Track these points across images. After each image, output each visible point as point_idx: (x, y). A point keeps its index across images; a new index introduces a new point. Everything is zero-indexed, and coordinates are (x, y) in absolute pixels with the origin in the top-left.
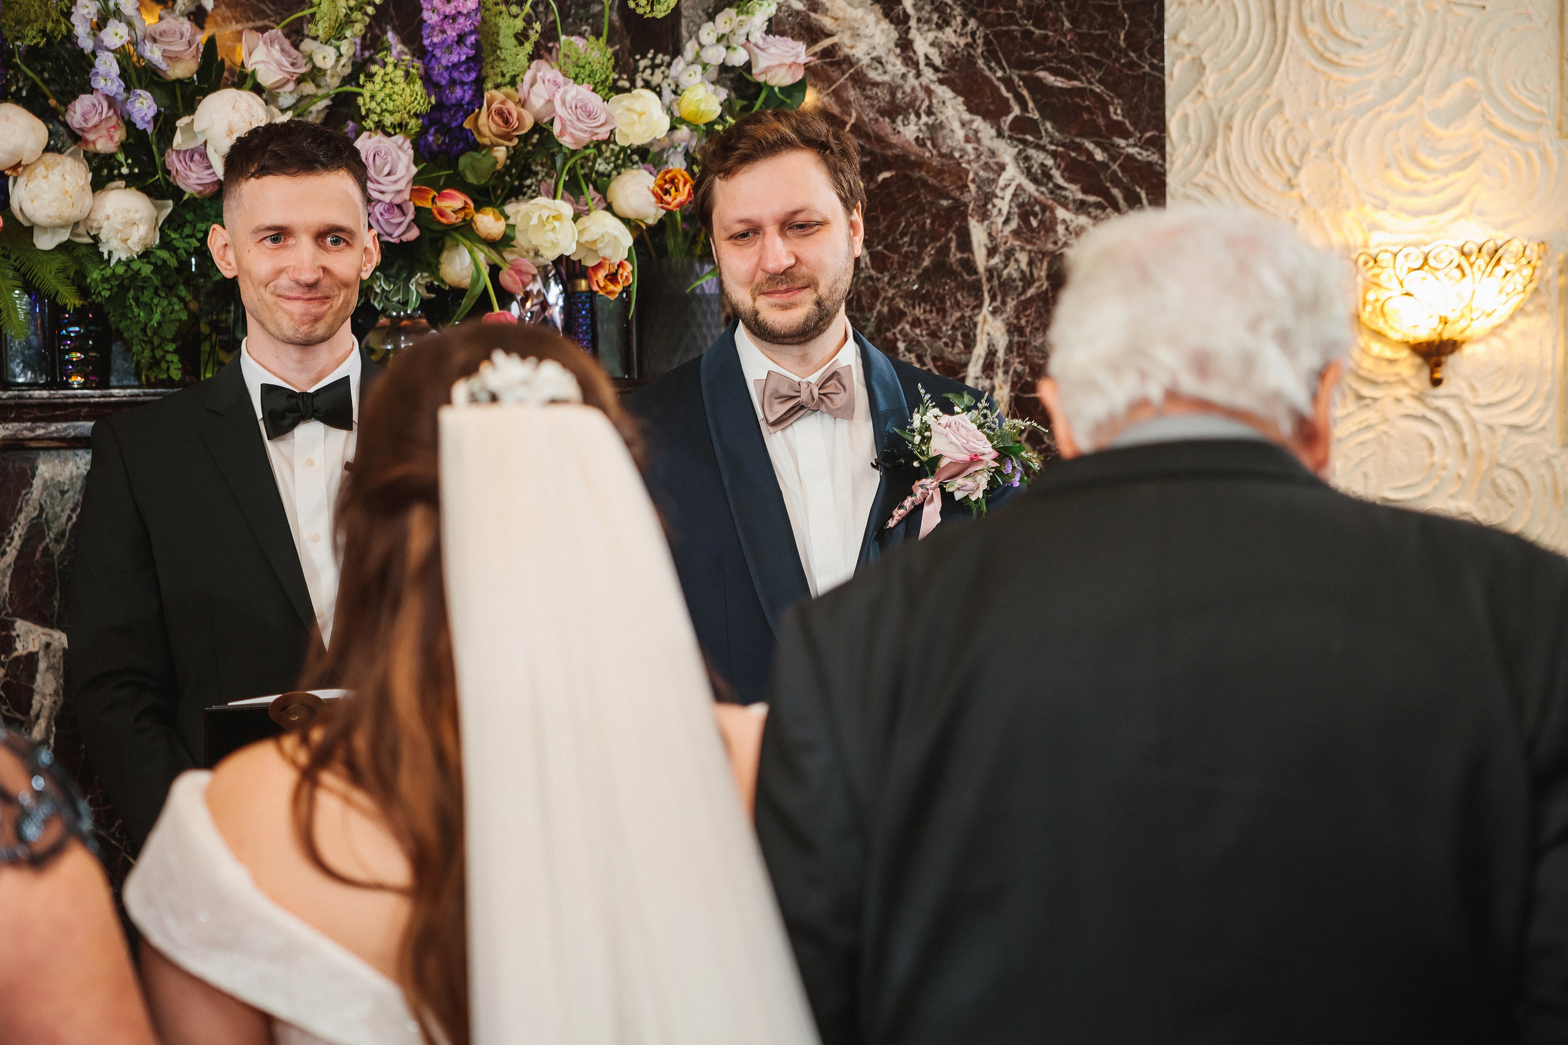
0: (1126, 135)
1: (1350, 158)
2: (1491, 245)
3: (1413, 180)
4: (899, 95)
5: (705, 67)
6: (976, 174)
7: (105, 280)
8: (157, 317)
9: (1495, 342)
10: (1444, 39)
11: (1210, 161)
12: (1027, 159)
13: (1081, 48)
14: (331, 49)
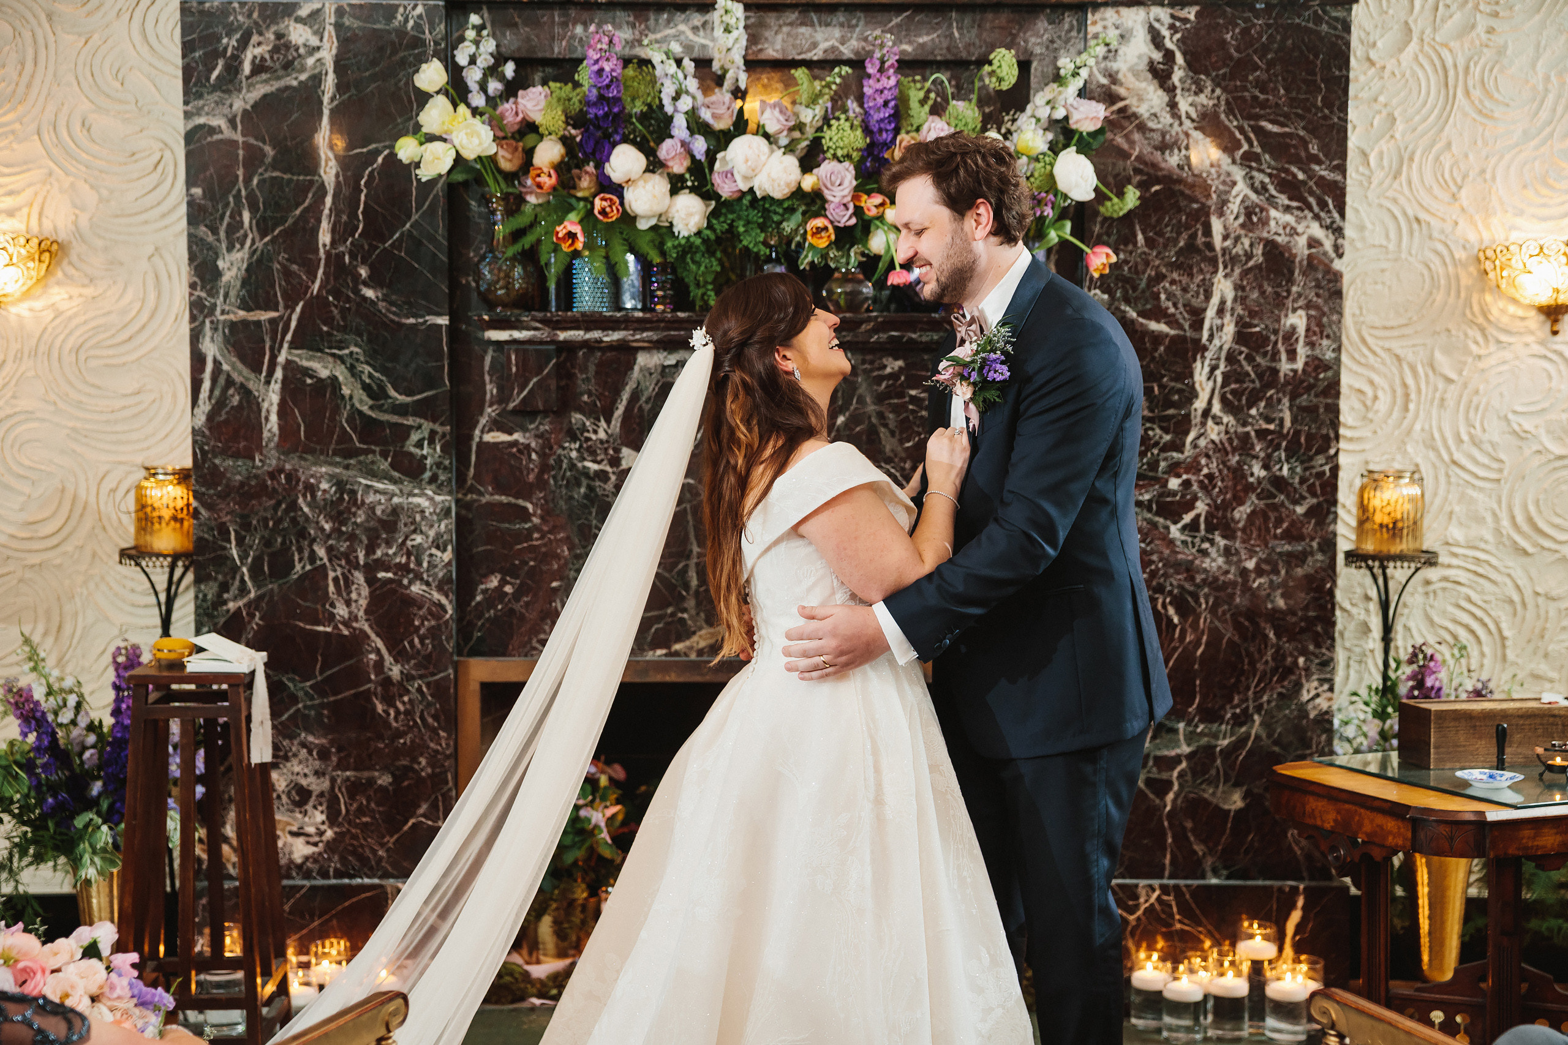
0: (1319, 162)
1: (1498, 180)
3: (1543, 197)
4: (1168, 137)
5: (1038, 120)
6: (1217, 188)
7: (675, 247)
8: (702, 268)
11: (1397, 182)
12: (1252, 178)
13: (1291, 106)
14: (809, 111)
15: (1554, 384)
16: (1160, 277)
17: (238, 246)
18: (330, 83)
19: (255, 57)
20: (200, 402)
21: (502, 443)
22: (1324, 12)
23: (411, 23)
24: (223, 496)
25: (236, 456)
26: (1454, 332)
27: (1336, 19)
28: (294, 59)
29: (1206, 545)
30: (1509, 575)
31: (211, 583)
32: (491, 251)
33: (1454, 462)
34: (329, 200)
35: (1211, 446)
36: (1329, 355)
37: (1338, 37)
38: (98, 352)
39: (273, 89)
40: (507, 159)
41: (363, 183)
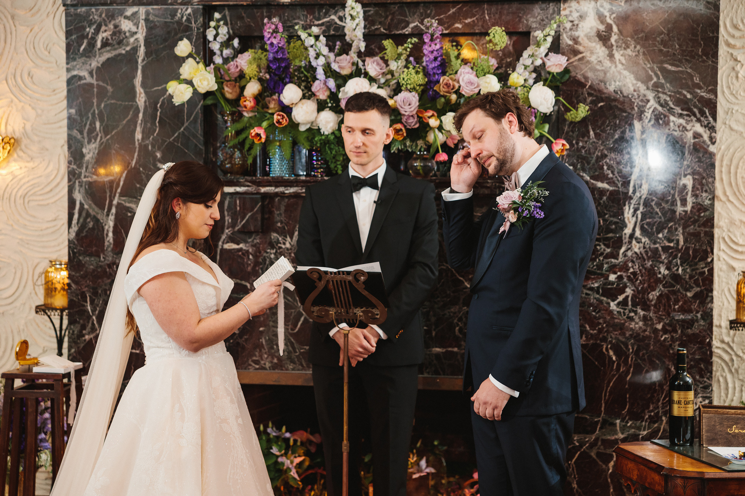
0: (700, 88)
4: (608, 75)
5: (527, 67)
6: (638, 103)
7: (320, 140)
8: (334, 152)
12: (659, 98)
13: (682, 55)
14: (396, 63)
16: (605, 156)
17: (93, 141)
18: (142, 51)
19: (103, 38)
20: (73, 225)
21: (234, 249)
23: (185, 18)
24: (84, 277)
25: (91, 255)
28: (124, 39)
29: (632, 314)
31: (77, 325)
32: (224, 143)
34: (141, 115)
35: (634, 255)
36: (707, 202)
37: (712, 13)
38: (34, 198)
39: (113, 55)
40: (229, 92)
41: (159, 106)
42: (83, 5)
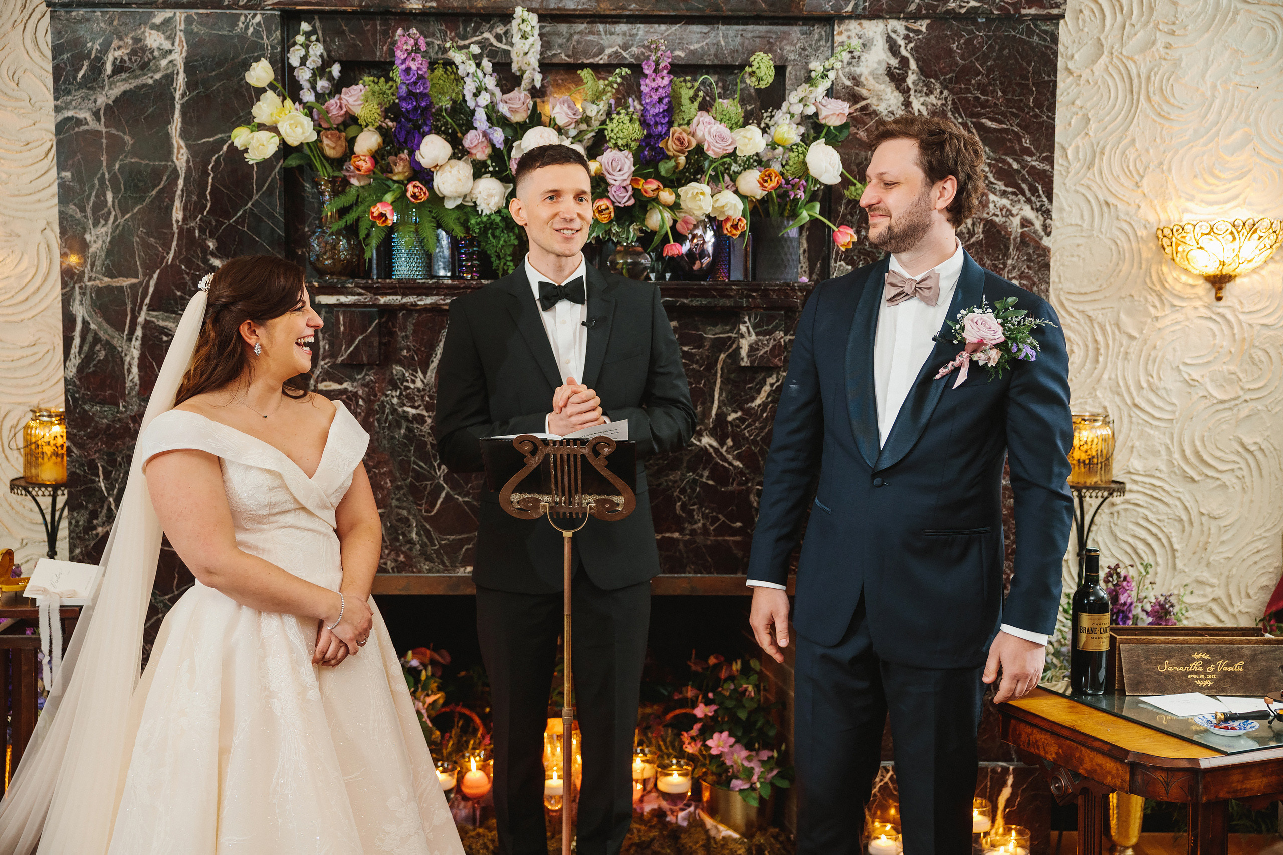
0: (1031, 154)
1: (1173, 171)
2: (1251, 222)
3: (1210, 185)
5: (792, 116)
7: (478, 224)
8: (501, 243)
9: (1255, 277)
10: (1233, 105)
11: (1091, 171)
13: (1007, 106)
14: (595, 106)
15: (1217, 341)
17: (102, 222)
18: (181, 80)
19: (116, 59)
20: (72, 356)
21: (334, 391)
22: (1036, 26)
23: (251, 30)
24: (92, 437)
25: (103, 402)
26: (1136, 298)
27: (1046, 32)
28: (150, 60)
30: (1179, 499)
31: (82, 511)
32: (320, 227)
33: (1136, 405)
34: (181, 183)
37: (1047, 47)
39: (132, 86)
40: (331, 148)
41: (210, 168)
42: (80, 5)
